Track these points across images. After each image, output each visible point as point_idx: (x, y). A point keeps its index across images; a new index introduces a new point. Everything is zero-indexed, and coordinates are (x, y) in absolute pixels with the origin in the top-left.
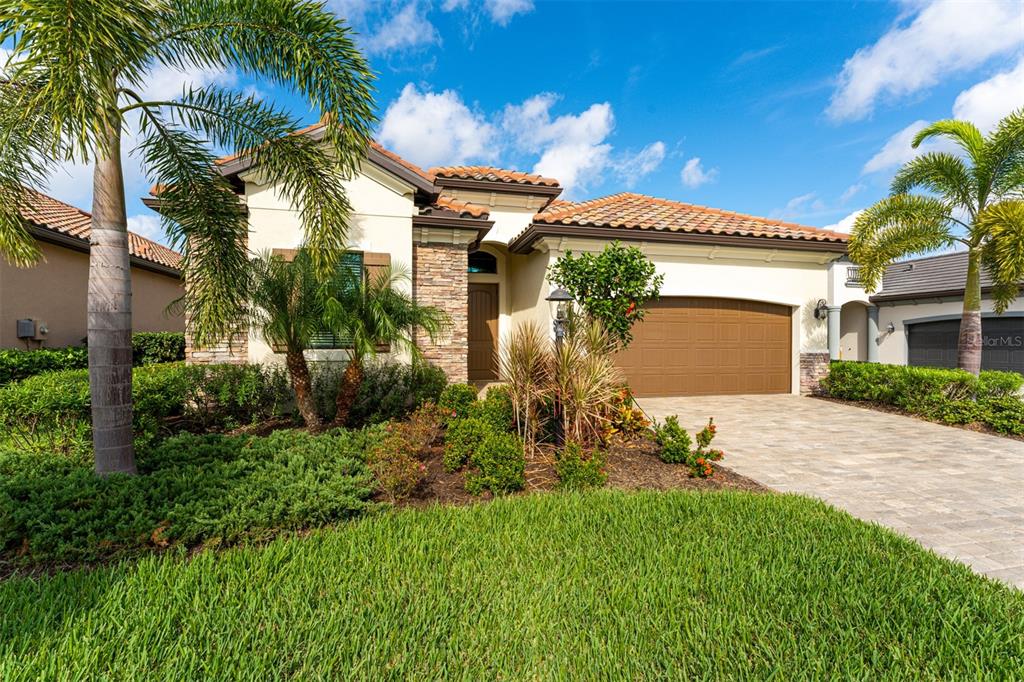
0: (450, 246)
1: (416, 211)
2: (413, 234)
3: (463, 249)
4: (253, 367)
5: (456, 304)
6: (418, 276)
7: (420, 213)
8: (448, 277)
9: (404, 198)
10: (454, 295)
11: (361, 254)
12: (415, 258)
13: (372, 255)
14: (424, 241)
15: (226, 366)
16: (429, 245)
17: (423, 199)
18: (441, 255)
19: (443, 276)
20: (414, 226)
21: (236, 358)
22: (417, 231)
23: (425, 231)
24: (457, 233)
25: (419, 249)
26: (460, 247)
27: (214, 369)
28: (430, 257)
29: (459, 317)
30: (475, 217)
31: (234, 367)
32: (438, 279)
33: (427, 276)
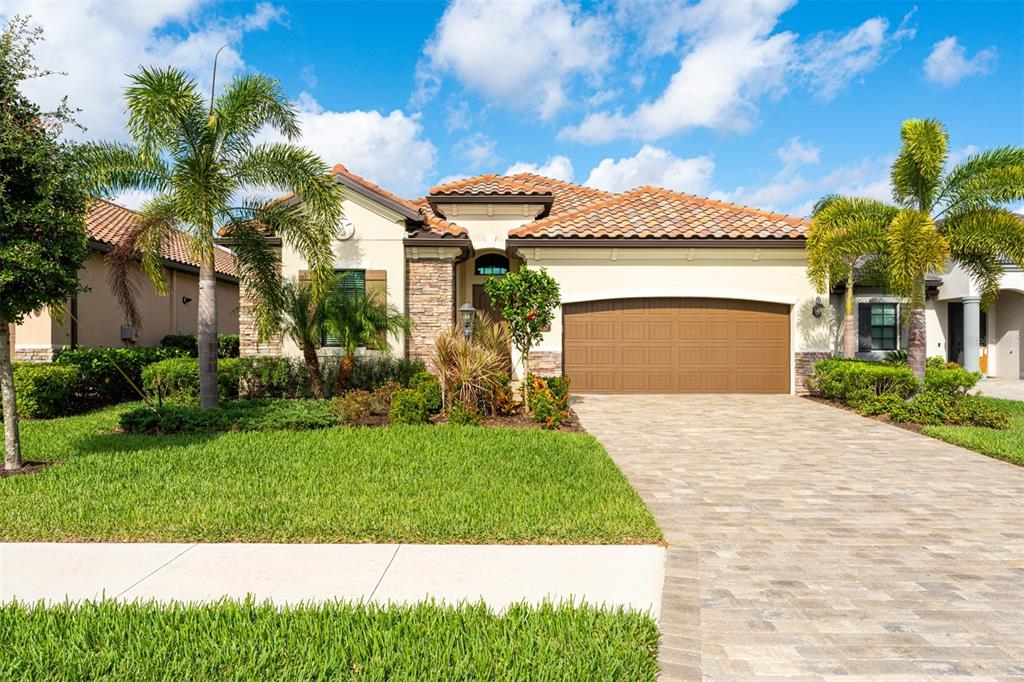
0: (437, 260)
1: (406, 235)
2: (405, 253)
3: (448, 263)
4: (284, 360)
5: (442, 309)
6: (411, 287)
7: (410, 237)
8: (435, 286)
9: (397, 225)
10: (441, 302)
11: (363, 271)
12: (407, 272)
13: (372, 272)
14: (416, 257)
15: (266, 358)
16: (420, 260)
17: (412, 225)
18: (430, 269)
19: (431, 286)
20: (405, 246)
21: (273, 354)
22: (408, 250)
23: (415, 250)
24: (441, 250)
25: (411, 264)
26: (445, 261)
27: (259, 361)
28: (421, 270)
29: (444, 320)
30: (455, 237)
31: (271, 359)
32: (427, 288)
33: (418, 286)
